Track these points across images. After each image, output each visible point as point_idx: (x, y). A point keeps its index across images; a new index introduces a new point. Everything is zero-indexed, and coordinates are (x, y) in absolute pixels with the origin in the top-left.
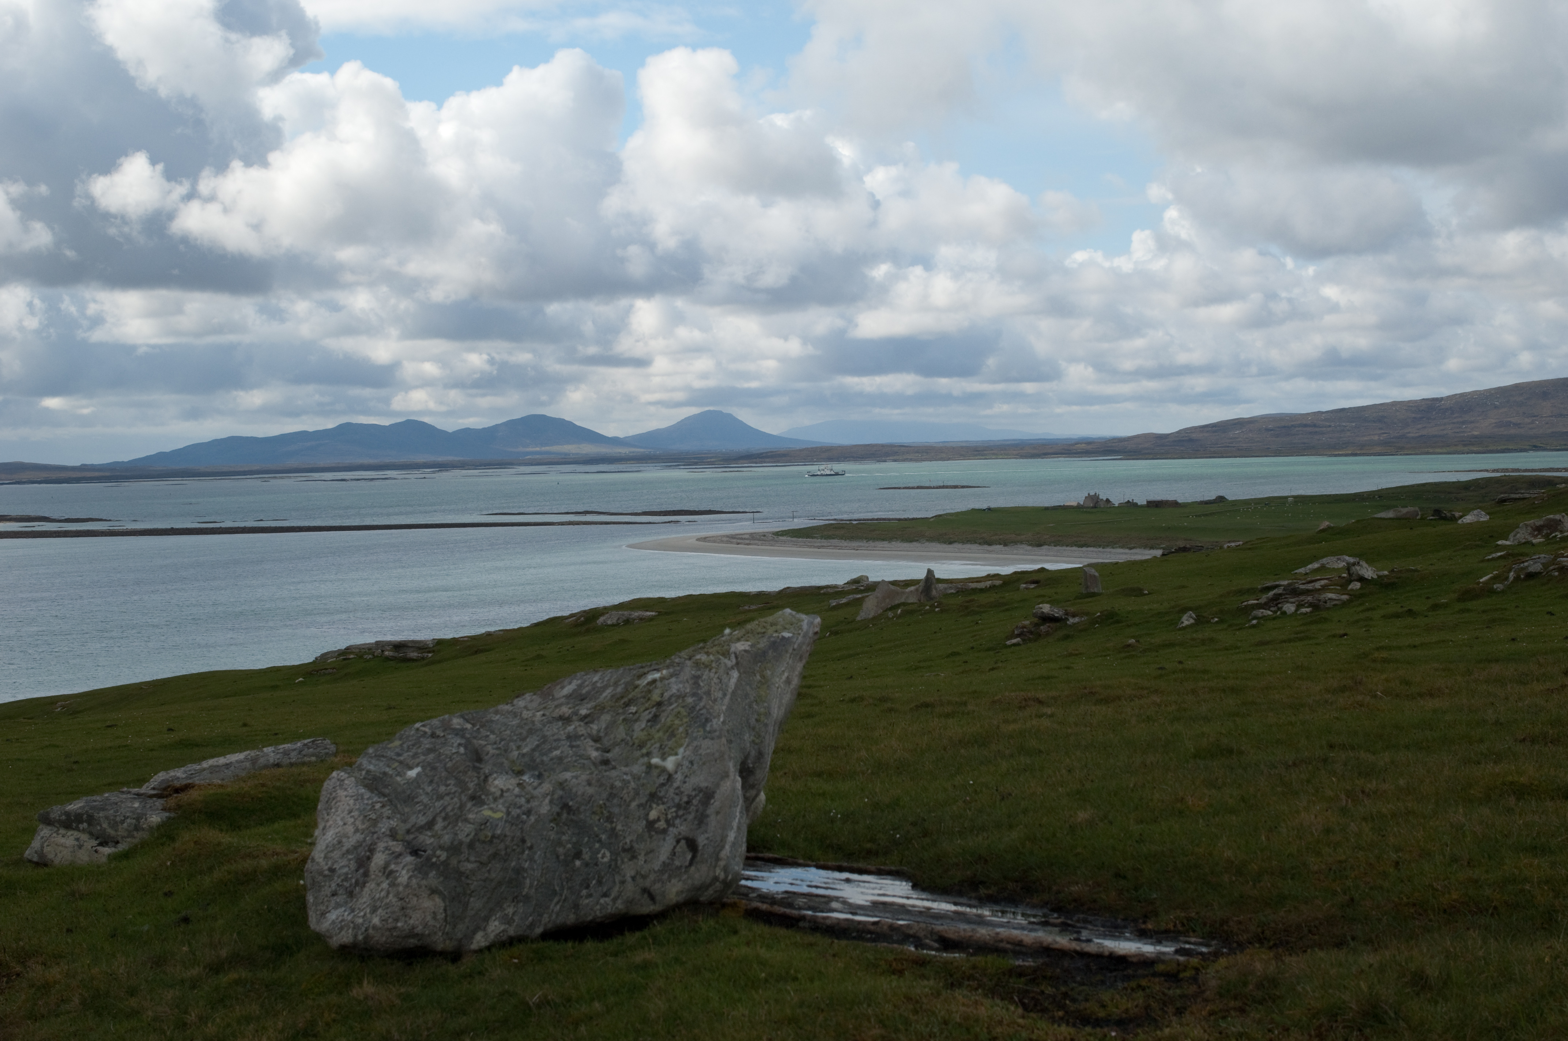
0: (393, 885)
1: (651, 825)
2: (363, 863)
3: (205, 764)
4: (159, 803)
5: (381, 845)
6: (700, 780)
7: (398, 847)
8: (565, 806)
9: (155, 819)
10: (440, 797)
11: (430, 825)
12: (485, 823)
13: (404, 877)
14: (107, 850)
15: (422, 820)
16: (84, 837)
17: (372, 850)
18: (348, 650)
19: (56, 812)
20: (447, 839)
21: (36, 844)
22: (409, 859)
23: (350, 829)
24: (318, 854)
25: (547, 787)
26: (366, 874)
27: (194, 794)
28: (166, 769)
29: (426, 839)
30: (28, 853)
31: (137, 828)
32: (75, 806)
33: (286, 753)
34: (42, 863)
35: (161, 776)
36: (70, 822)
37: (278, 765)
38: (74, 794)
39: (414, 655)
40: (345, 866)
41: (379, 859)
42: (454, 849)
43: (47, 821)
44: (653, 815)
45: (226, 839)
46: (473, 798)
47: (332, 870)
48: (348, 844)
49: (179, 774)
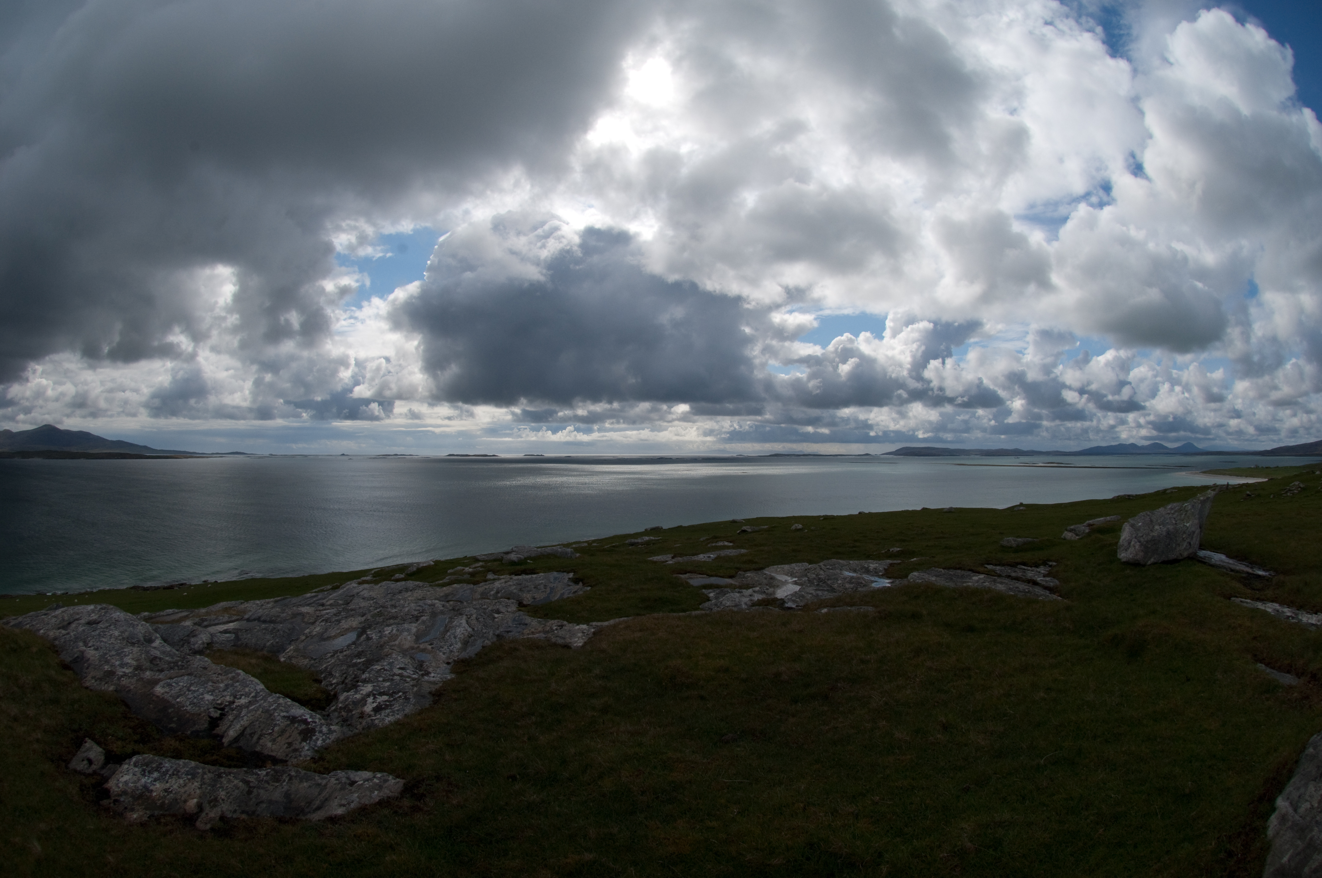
0: (1135, 549)
1: (1183, 538)
2: (1129, 543)
3: (1096, 520)
4: (1088, 528)
5: (1133, 540)
6: (1193, 529)
7: (1136, 540)
8: (1168, 534)
9: (1087, 531)
10: (1145, 530)
11: (1142, 536)
12: (1153, 536)
13: (1137, 547)
14: (1077, 537)
15: (1141, 535)
16: (1073, 534)
17: (1131, 541)
18: (1118, 496)
19: (1068, 528)
20: (1146, 539)
21: (1064, 535)
22: (1138, 543)
23: (1127, 536)
24: (1121, 541)
25: (1165, 529)
26: (1130, 546)
27: (1095, 526)
28: (1089, 520)
29: (1142, 539)
30: (1062, 537)
31: (1084, 533)
32: (1072, 527)
33: (1111, 518)
34: (1065, 539)
35: (1087, 522)
36: (1071, 531)
37: (1110, 521)
38: (1072, 525)
39: (1131, 498)
40: (1126, 544)
41: (1133, 543)
42: (1147, 542)
43: (1066, 530)
44: (1184, 536)
45: (1101, 537)
46: (1151, 530)
47: (1123, 545)
48: (1127, 539)
49: (1091, 522)
